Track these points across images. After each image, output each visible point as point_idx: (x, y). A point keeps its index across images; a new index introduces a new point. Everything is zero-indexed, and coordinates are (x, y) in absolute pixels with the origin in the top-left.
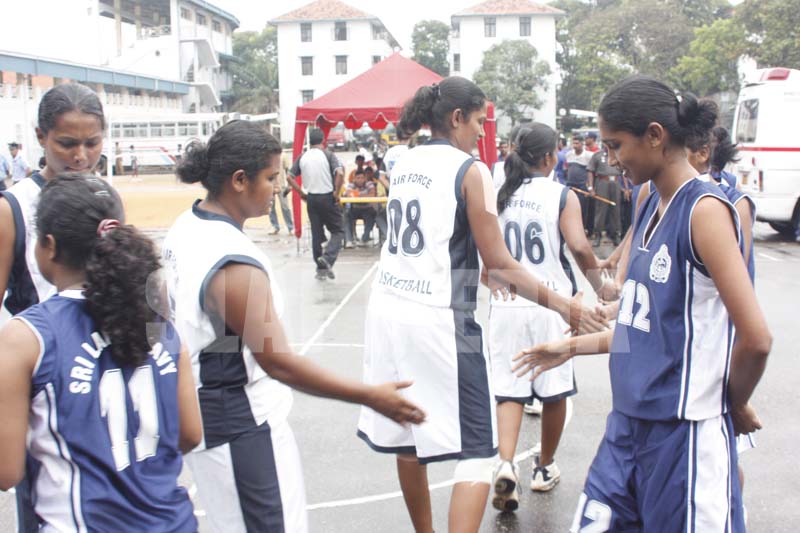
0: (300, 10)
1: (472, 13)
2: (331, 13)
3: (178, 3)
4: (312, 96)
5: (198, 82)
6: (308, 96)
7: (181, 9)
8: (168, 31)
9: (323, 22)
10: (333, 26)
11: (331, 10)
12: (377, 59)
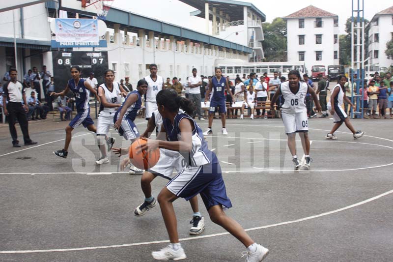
0: (298, 12)
1: (386, 13)
2: (314, 14)
3: (247, 9)
4: (304, 55)
5: (255, 47)
6: (302, 55)
7: (248, 12)
8: (242, 23)
9: (310, 18)
10: (315, 20)
11: (314, 12)
12: (336, 36)
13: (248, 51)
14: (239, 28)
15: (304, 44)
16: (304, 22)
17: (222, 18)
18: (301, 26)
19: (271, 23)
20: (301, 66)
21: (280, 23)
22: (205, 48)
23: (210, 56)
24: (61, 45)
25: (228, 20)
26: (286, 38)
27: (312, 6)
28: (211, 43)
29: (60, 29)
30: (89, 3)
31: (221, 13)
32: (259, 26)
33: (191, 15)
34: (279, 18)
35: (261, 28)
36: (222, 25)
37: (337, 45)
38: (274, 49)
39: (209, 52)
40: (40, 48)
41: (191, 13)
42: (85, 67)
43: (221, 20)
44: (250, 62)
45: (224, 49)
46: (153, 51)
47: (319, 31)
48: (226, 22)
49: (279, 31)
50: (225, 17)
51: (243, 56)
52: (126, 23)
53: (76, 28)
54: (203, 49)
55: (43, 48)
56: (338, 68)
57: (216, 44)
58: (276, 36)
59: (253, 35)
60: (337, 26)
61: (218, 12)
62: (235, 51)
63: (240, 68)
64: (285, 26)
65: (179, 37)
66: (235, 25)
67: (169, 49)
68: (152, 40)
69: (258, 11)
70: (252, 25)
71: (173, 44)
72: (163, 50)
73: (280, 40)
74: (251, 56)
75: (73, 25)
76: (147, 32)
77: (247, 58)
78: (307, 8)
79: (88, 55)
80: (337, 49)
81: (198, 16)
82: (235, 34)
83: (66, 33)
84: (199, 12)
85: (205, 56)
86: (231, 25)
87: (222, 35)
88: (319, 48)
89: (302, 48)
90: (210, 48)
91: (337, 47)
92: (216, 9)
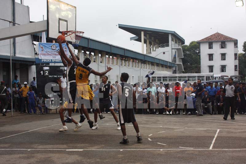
0: (208, 37)
2: (220, 38)
3: (171, 36)
4: (213, 68)
5: (177, 63)
6: (211, 68)
7: (172, 38)
8: (168, 46)
9: (216, 42)
10: (221, 43)
11: (220, 37)
12: (236, 55)
13: (172, 66)
14: (166, 49)
15: (212, 60)
16: (212, 44)
17: (153, 42)
18: (210, 47)
19: (188, 45)
20: (210, 77)
21: (195, 45)
22: (141, 63)
23: (145, 69)
24: (42, 61)
25: (157, 43)
26: (200, 56)
27: (219, 33)
28: (145, 60)
29: (42, 50)
30: (67, 34)
31: (153, 38)
32: (180, 47)
33: (131, 40)
34: (194, 42)
35: (182, 49)
36: (153, 47)
37: (237, 61)
38: (191, 64)
39: (144, 67)
40: (27, 63)
41: (131, 38)
42: (58, 76)
43: (153, 43)
44: (173, 73)
45: (155, 64)
46: (105, 66)
47: (223, 51)
48: (156, 45)
49: (194, 51)
50: (156, 41)
51: (169, 69)
52: (86, 46)
53: (53, 49)
54: (140, 64)
55: (29, 63)
56: (238, 78)
57: (149, 61)
58: (192, 55)
59: (176, 54)
60: (237, 47)
61: (150, 38)
62: (163, 66)
63: (166, 77)
64: (199, 48)
65: (123, 55)
66: (163, 47)
67: (116, 64)
68: (104, 58)
69: (179, 37)
70: (175, 47)
71: (119, 61)
72: (113, 65)
73: (195, 57)
74: (174, 69)
75: (51, 48)
76: (101, 52)
77: (172, 70)
78: (215, 35)
79: (61, 68)
80: (237, 64)
81: (135, 40)
82: (162, 53)
83: (46, 53)
84: (137, 38)
85: (141, 69)
86: (160, 47)
87: (153, 54)
88: (223, 63)
89: (211, 63)
90: (145, 64)
91: (237, 62)
92: (149, 36)
